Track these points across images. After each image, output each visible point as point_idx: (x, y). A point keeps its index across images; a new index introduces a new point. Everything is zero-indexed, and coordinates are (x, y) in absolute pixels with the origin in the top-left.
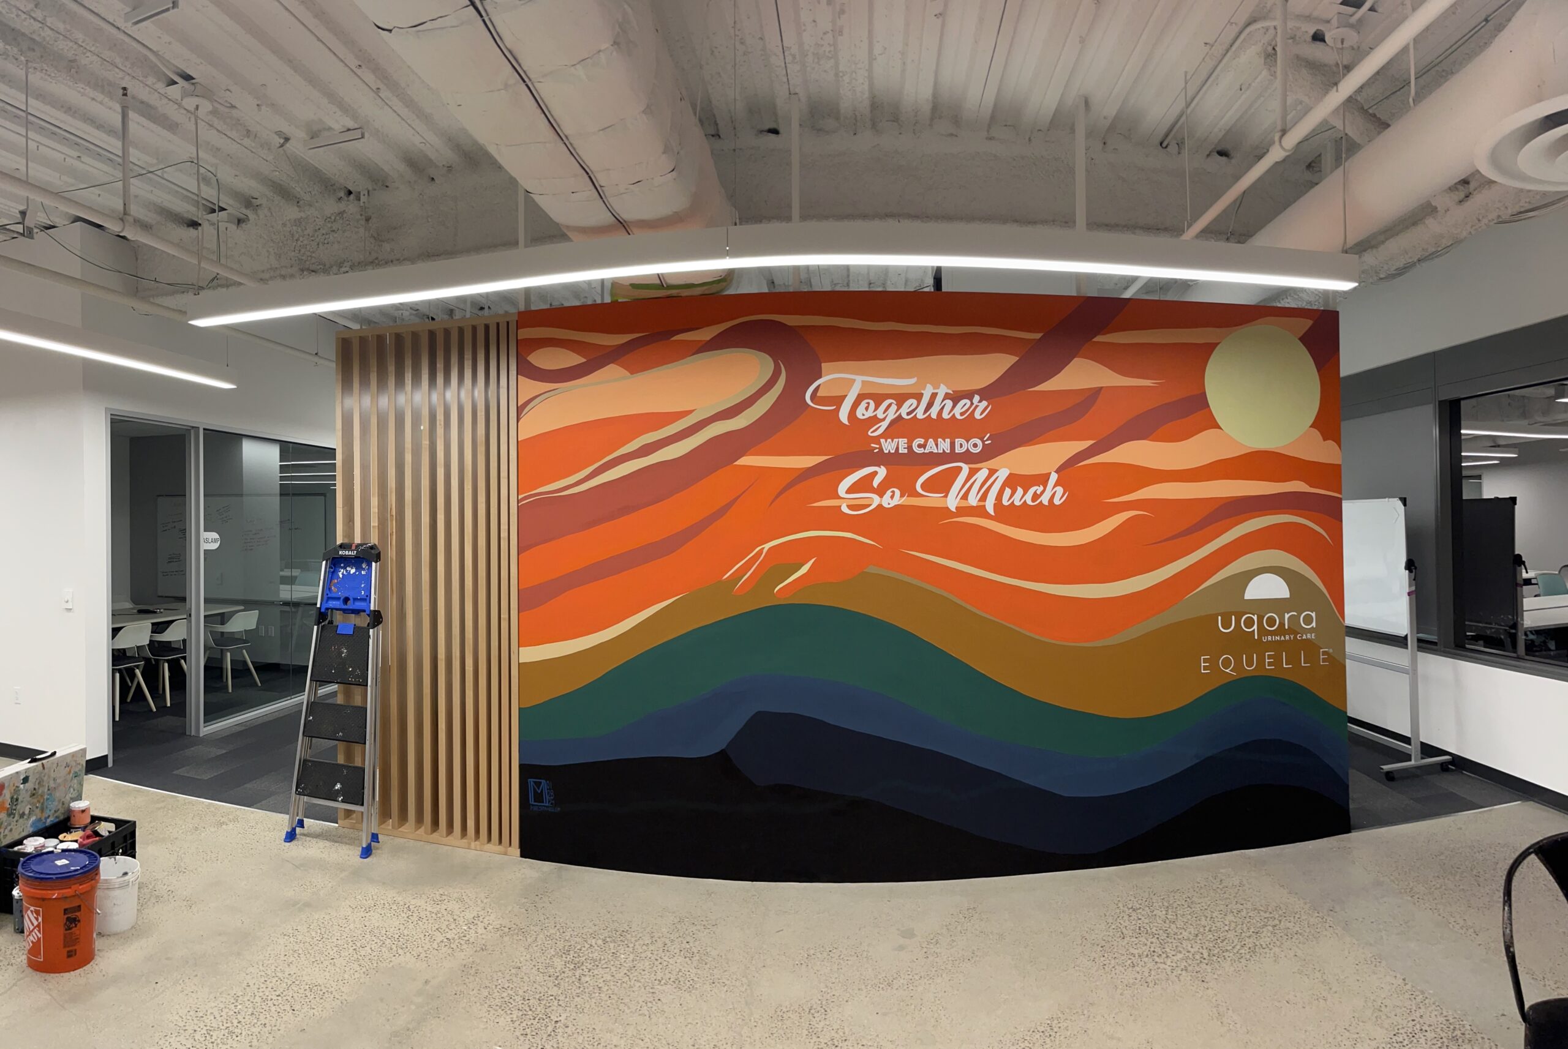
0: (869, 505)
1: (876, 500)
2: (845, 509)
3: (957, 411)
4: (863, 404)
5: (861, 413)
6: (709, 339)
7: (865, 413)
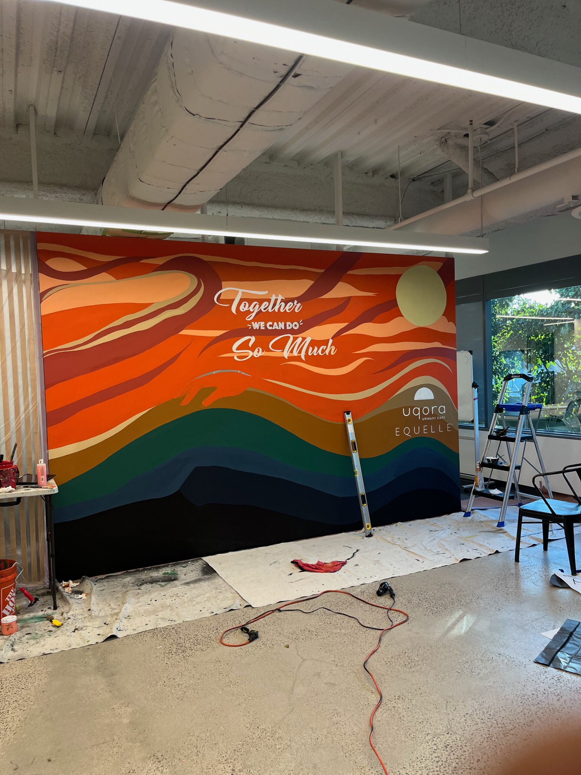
0: (248, 356)
1: (251, 354)
2: (236, 358)
3: (287, 308)
4: (243, 304)
5: (242, 308)
6: (161, 264)
7: (244, 308)
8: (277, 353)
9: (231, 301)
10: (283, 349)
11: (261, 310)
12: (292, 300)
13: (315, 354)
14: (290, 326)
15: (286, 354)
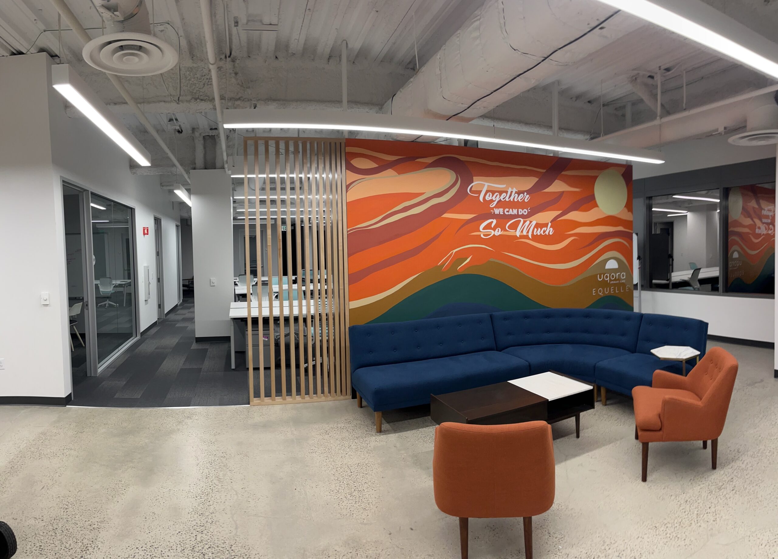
0: (490, 235)
1: (493, 233)
2: (482, 236)
3: (519, 198)
4: (488, 195)
6: (431, 162)
7: (489, 198)
8: (511, 232)
9: (479, 192)
10: (516, 229)
11: (500, 199)
12: (523, 192)
13: (539, 234)
14: (521, 212)
15: (518, 234)
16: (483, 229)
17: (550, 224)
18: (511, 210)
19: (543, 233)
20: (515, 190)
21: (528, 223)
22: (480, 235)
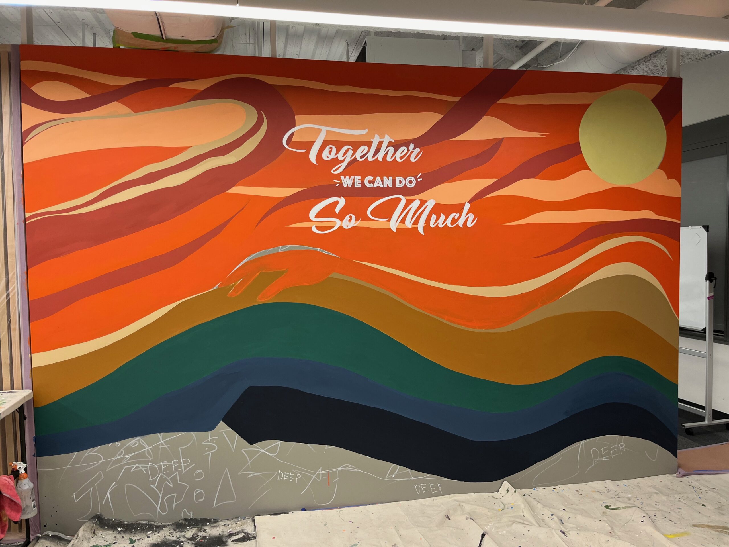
0: (333, 227)
1: (338, 223)
2: (314, 230)
4: (327, 149)
5: (325, 155)
6: (203, 90)
7: (329, 155)
8: (379, 223)
9: (309, 145)
10: (389, 216)
11: (355, 158)
12: (406, 143)
13: (441, 226)
14: (401, 182)
15: (394, 225)
16: (317, 216)
17: (467, 206)
18: (378, 179)
19: (452, 224)
20: (387, 140)
21: (416, 204)
22: (311, 227)
